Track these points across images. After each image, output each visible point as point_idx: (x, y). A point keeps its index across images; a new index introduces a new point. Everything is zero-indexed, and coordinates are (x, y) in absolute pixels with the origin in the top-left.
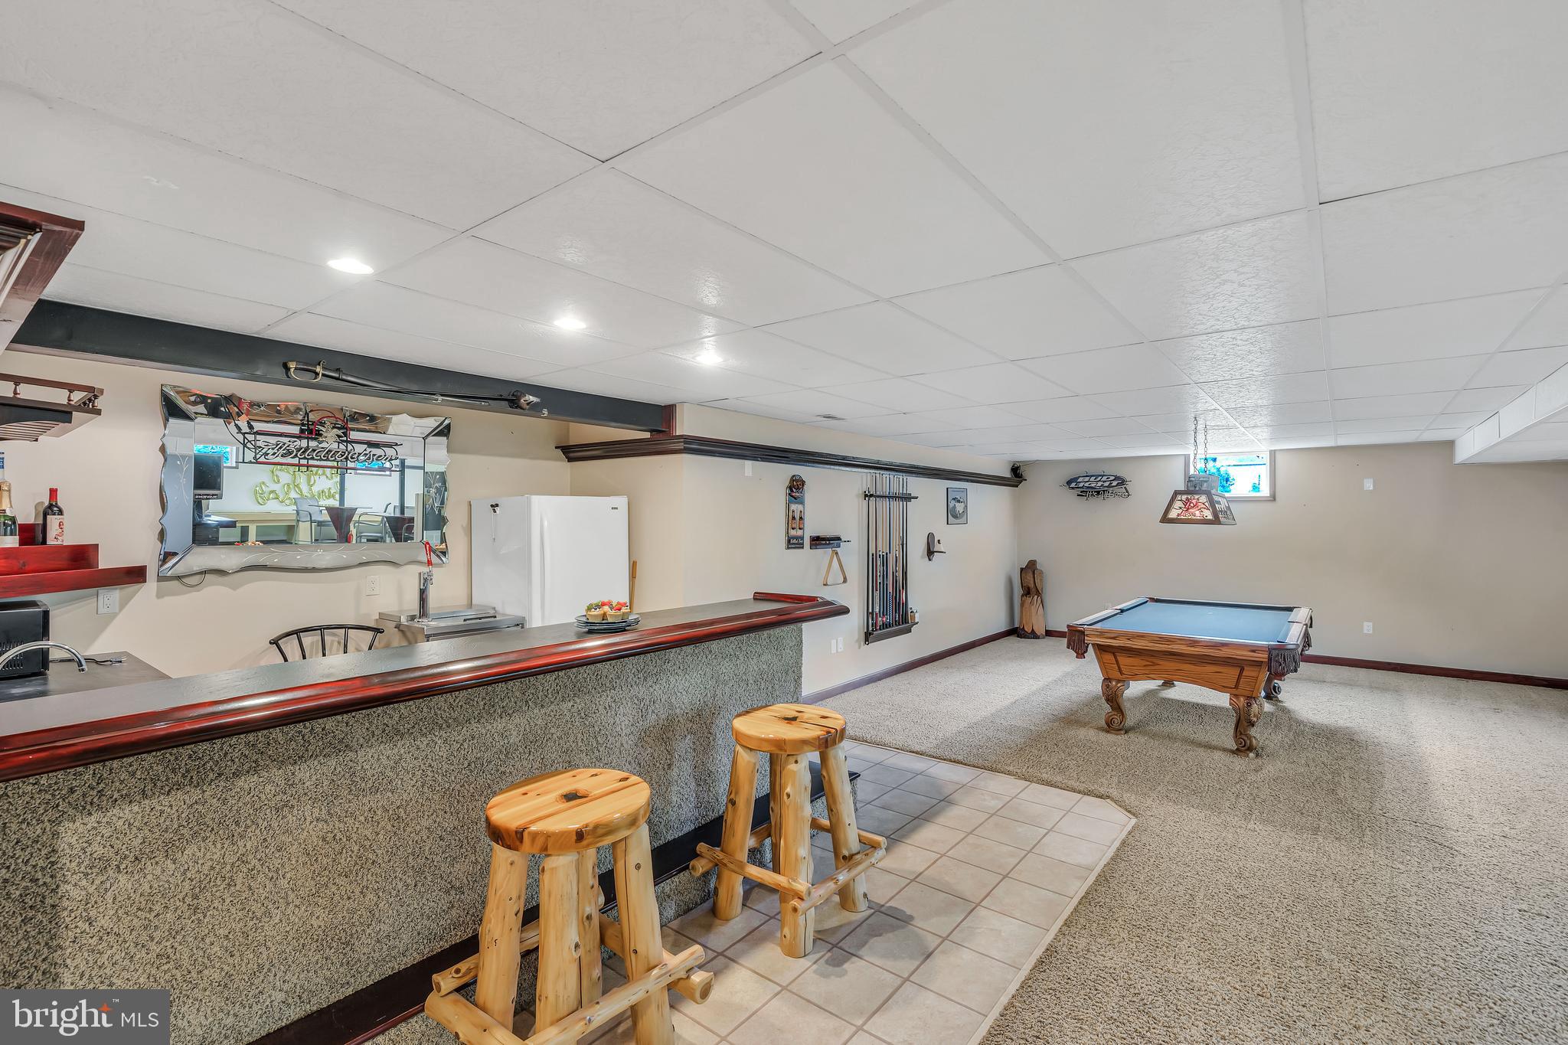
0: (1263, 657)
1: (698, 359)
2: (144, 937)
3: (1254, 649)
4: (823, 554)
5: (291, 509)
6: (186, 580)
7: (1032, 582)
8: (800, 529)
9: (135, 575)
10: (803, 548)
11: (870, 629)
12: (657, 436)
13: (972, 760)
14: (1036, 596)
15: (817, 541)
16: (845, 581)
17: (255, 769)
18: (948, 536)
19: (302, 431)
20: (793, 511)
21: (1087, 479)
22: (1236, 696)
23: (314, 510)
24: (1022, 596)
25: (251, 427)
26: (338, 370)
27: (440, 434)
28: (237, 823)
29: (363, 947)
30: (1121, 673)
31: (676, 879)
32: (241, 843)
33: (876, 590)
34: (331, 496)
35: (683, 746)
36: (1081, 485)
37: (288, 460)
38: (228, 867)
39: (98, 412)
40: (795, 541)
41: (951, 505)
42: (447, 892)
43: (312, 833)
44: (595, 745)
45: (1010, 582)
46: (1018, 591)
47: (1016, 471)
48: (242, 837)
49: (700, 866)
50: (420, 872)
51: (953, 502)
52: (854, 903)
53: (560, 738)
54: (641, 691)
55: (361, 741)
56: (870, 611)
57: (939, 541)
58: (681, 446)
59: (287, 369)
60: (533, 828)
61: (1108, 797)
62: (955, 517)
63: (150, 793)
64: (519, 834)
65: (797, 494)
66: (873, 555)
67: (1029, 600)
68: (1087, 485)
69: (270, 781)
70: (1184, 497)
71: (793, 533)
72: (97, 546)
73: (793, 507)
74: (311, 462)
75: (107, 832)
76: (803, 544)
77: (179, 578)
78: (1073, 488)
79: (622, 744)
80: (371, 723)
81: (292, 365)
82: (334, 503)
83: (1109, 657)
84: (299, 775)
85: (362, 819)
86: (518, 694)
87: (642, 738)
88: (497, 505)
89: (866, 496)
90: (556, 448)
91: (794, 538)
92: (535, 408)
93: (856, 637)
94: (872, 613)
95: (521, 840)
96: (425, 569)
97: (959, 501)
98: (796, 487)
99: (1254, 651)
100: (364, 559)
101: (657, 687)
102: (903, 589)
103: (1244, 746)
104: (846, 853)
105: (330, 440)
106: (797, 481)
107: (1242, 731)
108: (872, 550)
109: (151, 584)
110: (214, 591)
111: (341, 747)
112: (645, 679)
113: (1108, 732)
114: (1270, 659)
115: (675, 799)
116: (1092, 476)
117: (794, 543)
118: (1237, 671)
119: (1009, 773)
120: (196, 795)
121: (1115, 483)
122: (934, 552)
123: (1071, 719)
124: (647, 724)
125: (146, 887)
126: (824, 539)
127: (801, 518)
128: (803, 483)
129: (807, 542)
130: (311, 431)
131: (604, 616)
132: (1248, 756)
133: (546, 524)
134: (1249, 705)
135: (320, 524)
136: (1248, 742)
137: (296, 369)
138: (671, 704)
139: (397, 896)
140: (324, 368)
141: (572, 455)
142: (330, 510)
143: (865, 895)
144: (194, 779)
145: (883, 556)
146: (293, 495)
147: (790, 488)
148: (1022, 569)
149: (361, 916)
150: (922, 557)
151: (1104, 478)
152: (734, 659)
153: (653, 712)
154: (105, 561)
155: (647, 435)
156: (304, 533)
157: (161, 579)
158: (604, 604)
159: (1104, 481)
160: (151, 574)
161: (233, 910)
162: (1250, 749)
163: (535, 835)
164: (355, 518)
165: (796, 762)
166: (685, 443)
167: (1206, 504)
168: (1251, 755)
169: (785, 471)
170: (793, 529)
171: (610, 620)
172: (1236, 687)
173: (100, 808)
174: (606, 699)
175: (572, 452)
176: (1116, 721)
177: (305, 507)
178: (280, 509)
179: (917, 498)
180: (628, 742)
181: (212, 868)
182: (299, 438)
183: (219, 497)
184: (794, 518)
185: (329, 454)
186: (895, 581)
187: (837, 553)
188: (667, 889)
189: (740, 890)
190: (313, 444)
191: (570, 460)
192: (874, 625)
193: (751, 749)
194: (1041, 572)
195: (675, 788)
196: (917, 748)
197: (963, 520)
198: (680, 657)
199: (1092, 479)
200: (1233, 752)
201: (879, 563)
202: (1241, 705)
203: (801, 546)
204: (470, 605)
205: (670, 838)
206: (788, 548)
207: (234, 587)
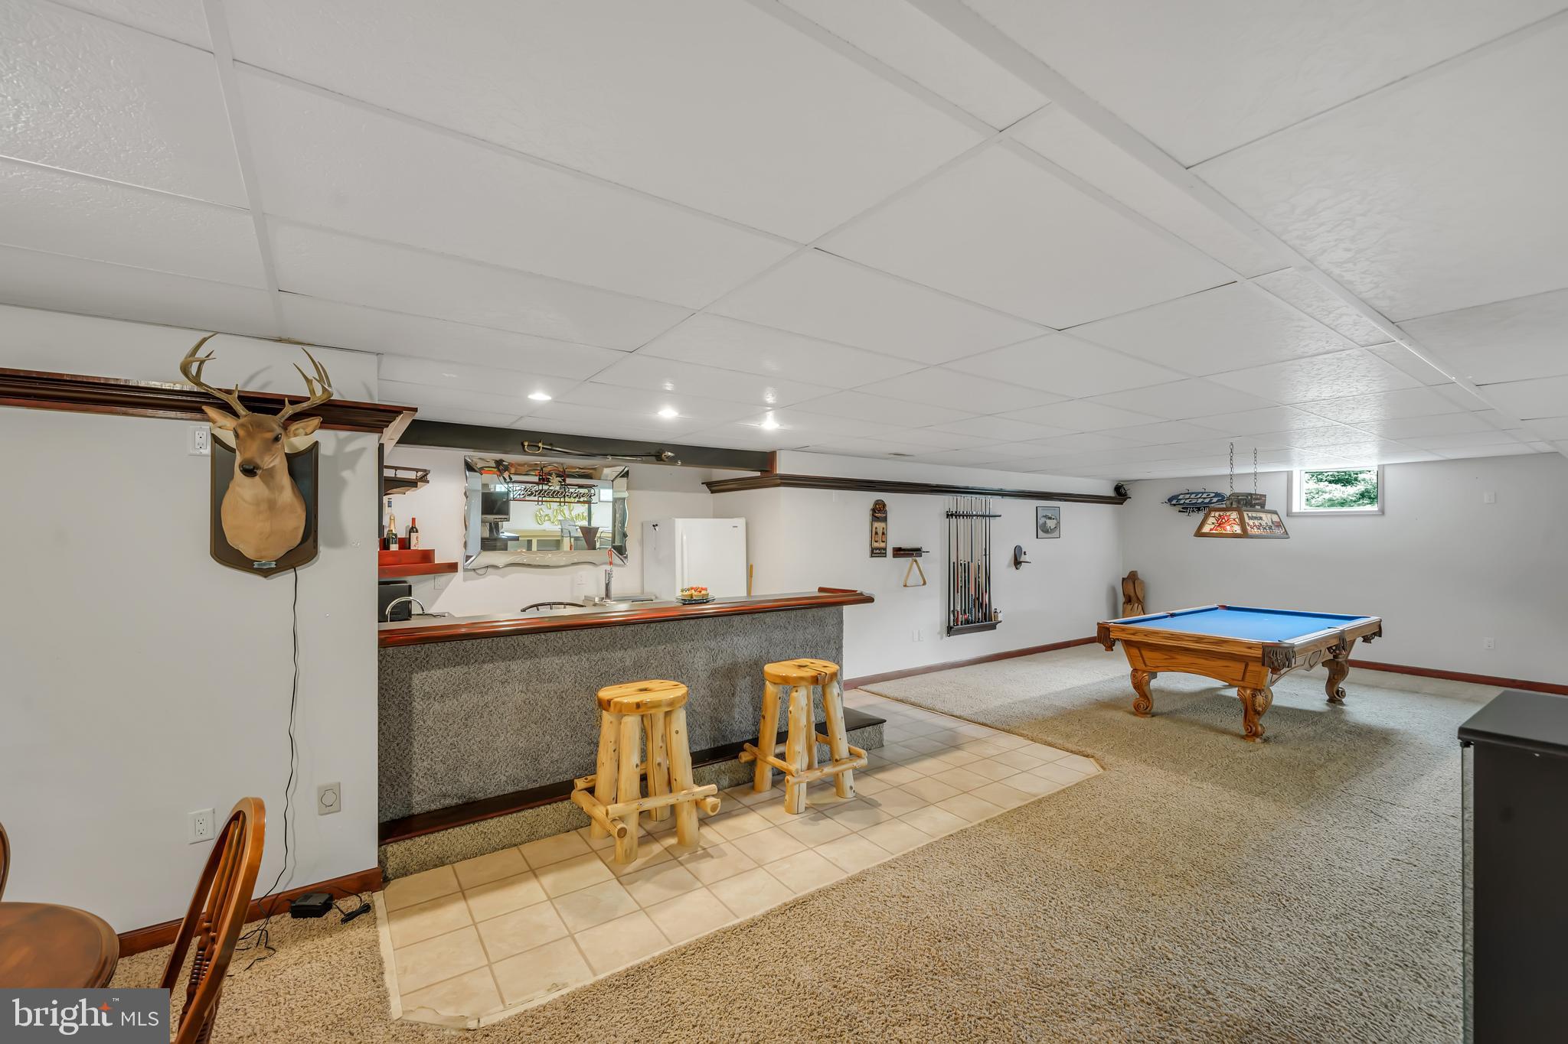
0: (1258, 653)
1: (762, 425)
2: (445, 734)
3: (1250, 646)
4: (905, 562)
5: (558, 528)
6: (478, 571)
7: (1133, 591)
8: (883, 542)
9: (452, 567)
10: (886, 556)
11: (952, 624)
12: (765, 474)
13: (999, 726)
14: (1137, 605)
15: (899, 552)
16: (925, 583)
17: (492, 661)
18: (1036, 549)
19: (539, 479)
20: (876, 528)
21: (1188, 496)
22: (1244, 688)
23: (571, 528)
24: (1124, 603)
25: (511, 479)
26: (551, 445)
27: (623, 476)
28: (484, 687)
29: (545, 763)
30: (1146, 665)
31: (729, 762)
32: (486, 697)
33: (958, 592)
34: (584, 518)
35: (744, 683)
36: (1182, 502)
37: (532, 498)
38: (480, 708)
39: (428, 482)
40: (877, 551)
41: (1041, 521)
42: (589, 744)
43: (519, 698)
44: (680, 673)
45: (1113, 590)
46: (1121, 599)
47: (1118, 489)
48: (486, 694)
49: (745, 757)
50: (574, 730)
51: (1043, 520)
52: (843, 792)
53: (657, 667)
54: (713, 644)
55: (543, 653)
56: (952, 609)
57: (1025, 552)
58: (779, 481)
59: (523, 446)
60: (616, 700)
61: (1093, 757)
62: (1046, 531)
63: (446, 665)
64: (609, 702)
65: (879, 515)
66: (954, 563)
67: (1129, 607)
68: (1187, 501)
69: (498, 668)
70: (1217, 514)
71: (876, 545)
72: (433, 551)
73: (876, 524)
74: (544, 499)
75: (430, 681)
76: (886, 553)
77: (474, 570)
78: (1174, 505)
79: (699, 676)
80: (548, 644)
81: (526, 444)
82: (585, 523)
83: (1135, 651)
84: (512, 667)
85: (543, 695)
86: (630, 637)
87: (714, 674)
88: (657, 525)
89: (948, 515)
90: (703, 483)
91: (876, 549)
92: (672, 461)
93: (938, 629)
94: (953, 611)
95: (610, 705)
96: (608, 567)
97: (1050, 518)
98: (879, 512)
99: (1250, 648)
100: (576, 561)
101: (724, 642)
102: (986, 592)
103: (1250, 732)
104: (837, 757)
105: (555, 485)
106: (879, 504)
107: (1250, 719)
108: (953, 559)
109: (460, 573)
110: (492, 578)
111: (531, 654)
112: (715, 636)
113: (1135, 715)
114: (1263, 654)
115: (737, 716)
116: (1193, 493)
117: (877, 552)
118: (1243, 666)
119: (1021, 735)
120: (466, 669)
121: (1215, 500)
122: (1021, 562)
123: (1111, 704)
124: (716, 665)
125: (446, 710)
126: (904, 550)
127: (883, 534)
128: (884, 506)
129: (890, 552)
130: (544, 480)
131: (692, 596)
132: (1254, 741)
133: (685, 538)
134: (1254, 696)
135: (577, 539)
136: (1254, 729)
137: (528, 445)
138: (734, 655)
139: (562, 740)
140: (543, 444)
141: (714, 488)
142: (583, 529)
143: (851, 788)
144: (464, 660)
145: (965, 565)
146: (560, 518)
147: (874, 510)
148: (1124, 579)
149: (543, 746)
150: (1009, 566)
151: (1205, 496)
152: (784, 630)
153: (721, 658)
154: (438, 560)
155: (758, 474)
156: (566, 543)
157: (465, 570)
158: (692, 589)
159: (1204, 498)
160: (460, 568)
161: (482, 729)
162: (1256, 735)
163: (616, 703)
164: (598, 535)
165: (797, 691)
166: (781, 479)
167: (1237, 520)
168: (1258, 740)
169: (871, 497)
170: (876, 542)
171: (694, 598)
172: (1243, 679)
173: (427, 669)
174: (687, 646)
175: (714, 487)
176: (1142, 706)
177: (567, 527)
178: (551, 528)
179: (1000, 516)
180: (704, 675)
181: (473, 707)
182: (538, 484)
183: (508, 520)
184: (876, 533)
185: (554, 494)
186: (978, 586)
187: (916, 561)
188: (723, 768)
189: (769, 775)
190: (546, 487)
191: (712, 493)
192: (956, 620)
193: (775, 684)
194: (1142, 583)
195: (737, 710)
196: (957, 713)
197: (1056, 534)
198: (741, 625)
199: (1193, 496)
200: (1243, 737)
201: (960, 570)
202: (1247, 696)
203: (884, 555)
204: (643, 593)
205: (734, 741)
206: (872, 556)
207: (503, 576)
